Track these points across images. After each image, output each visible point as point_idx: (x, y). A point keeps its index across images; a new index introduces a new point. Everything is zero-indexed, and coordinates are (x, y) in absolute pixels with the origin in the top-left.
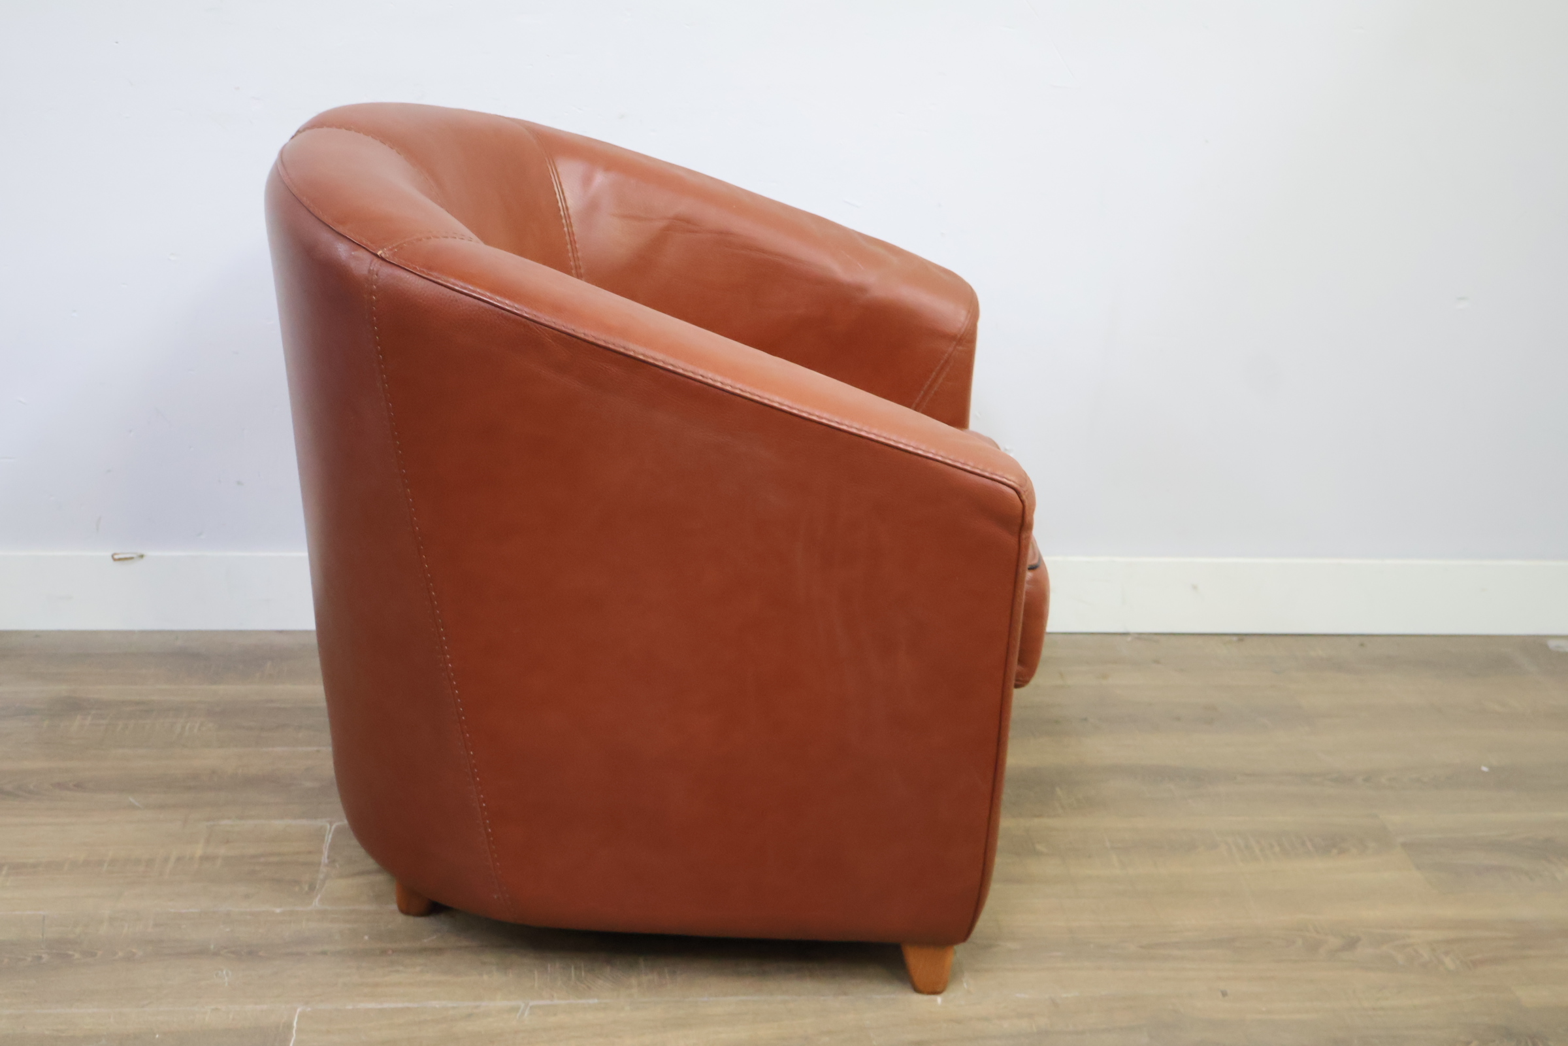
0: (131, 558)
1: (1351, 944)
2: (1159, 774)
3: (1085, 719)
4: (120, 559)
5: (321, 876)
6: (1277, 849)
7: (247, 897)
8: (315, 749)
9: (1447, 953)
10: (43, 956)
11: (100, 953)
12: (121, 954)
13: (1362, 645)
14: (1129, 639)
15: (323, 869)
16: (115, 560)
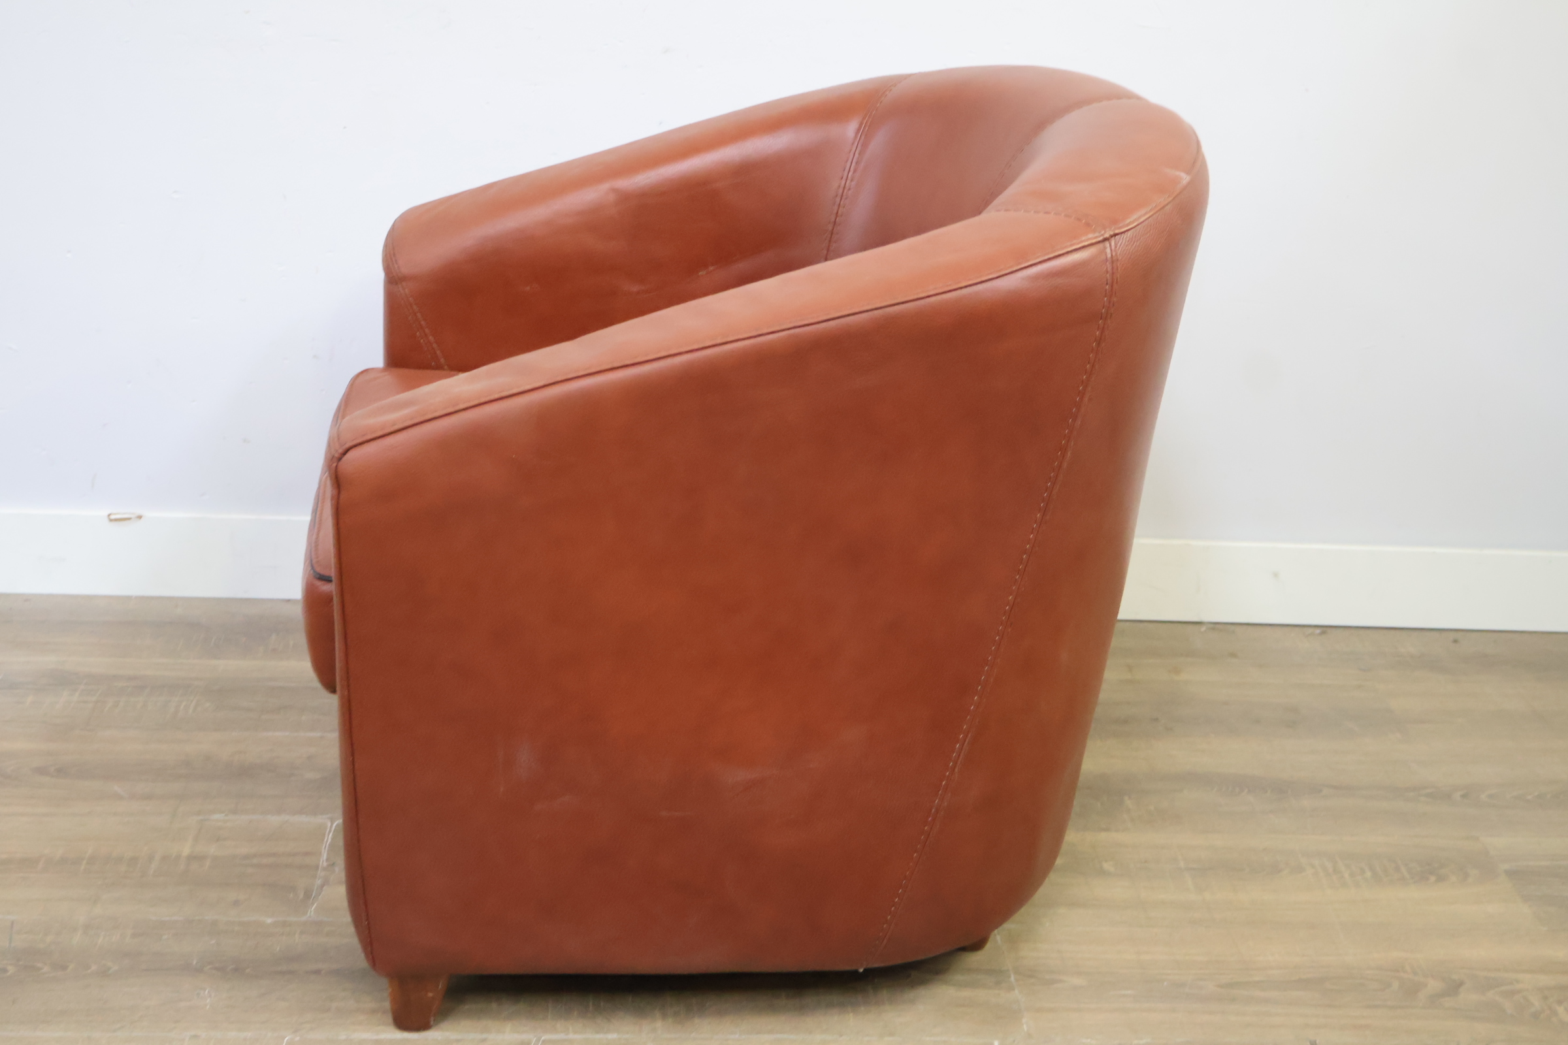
0: (129, 519)
1: (1454, 988)
2: (1238, 784)
3: (1156, 720)
4: (116, 520)
5: (319, 882)
6: (1369, 874)
7: (236, 903)
8: (319, 734)
9: (1560, 1002)
10: (9, 968)
11: (71, 966)
12: (94, 968)
13: (1455, 641)
14: (1203, 629)
15: (321, 873)
16: (111, 520)
